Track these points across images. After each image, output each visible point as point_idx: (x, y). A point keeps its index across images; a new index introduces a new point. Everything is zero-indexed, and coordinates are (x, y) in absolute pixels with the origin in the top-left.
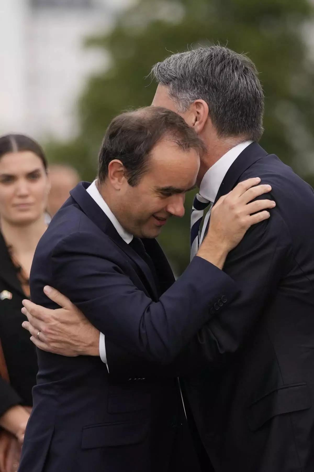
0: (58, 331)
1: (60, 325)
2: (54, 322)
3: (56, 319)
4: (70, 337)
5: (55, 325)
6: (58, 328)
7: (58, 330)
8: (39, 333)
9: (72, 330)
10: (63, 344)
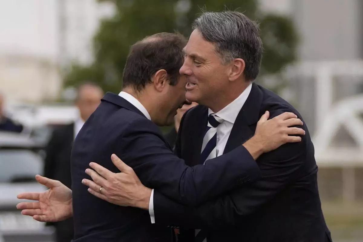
0: (119, 189)
1: (120, 183)
2: (117, 182)
3: (118, 180)
4: (127, 193)
5: (117, 184)
6: (119, 186)
7: (119, 187)
8: (101, 188)
9: (129, 188)
10: (121, 198)
